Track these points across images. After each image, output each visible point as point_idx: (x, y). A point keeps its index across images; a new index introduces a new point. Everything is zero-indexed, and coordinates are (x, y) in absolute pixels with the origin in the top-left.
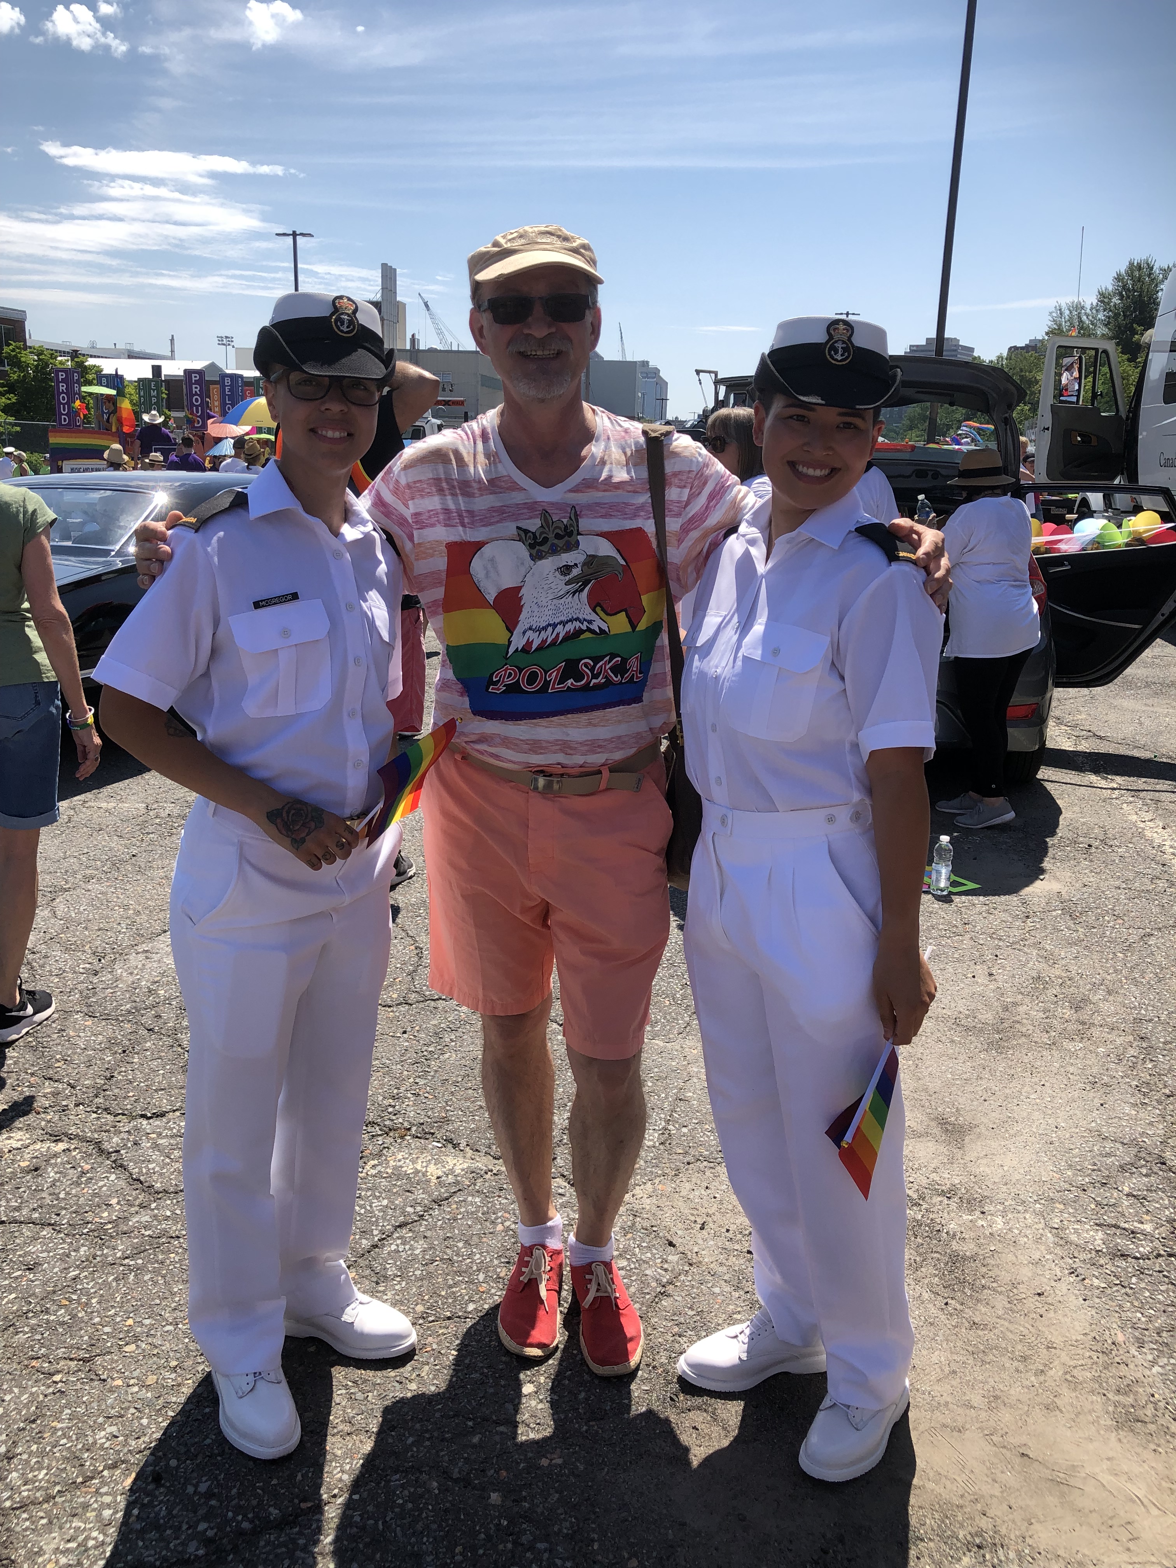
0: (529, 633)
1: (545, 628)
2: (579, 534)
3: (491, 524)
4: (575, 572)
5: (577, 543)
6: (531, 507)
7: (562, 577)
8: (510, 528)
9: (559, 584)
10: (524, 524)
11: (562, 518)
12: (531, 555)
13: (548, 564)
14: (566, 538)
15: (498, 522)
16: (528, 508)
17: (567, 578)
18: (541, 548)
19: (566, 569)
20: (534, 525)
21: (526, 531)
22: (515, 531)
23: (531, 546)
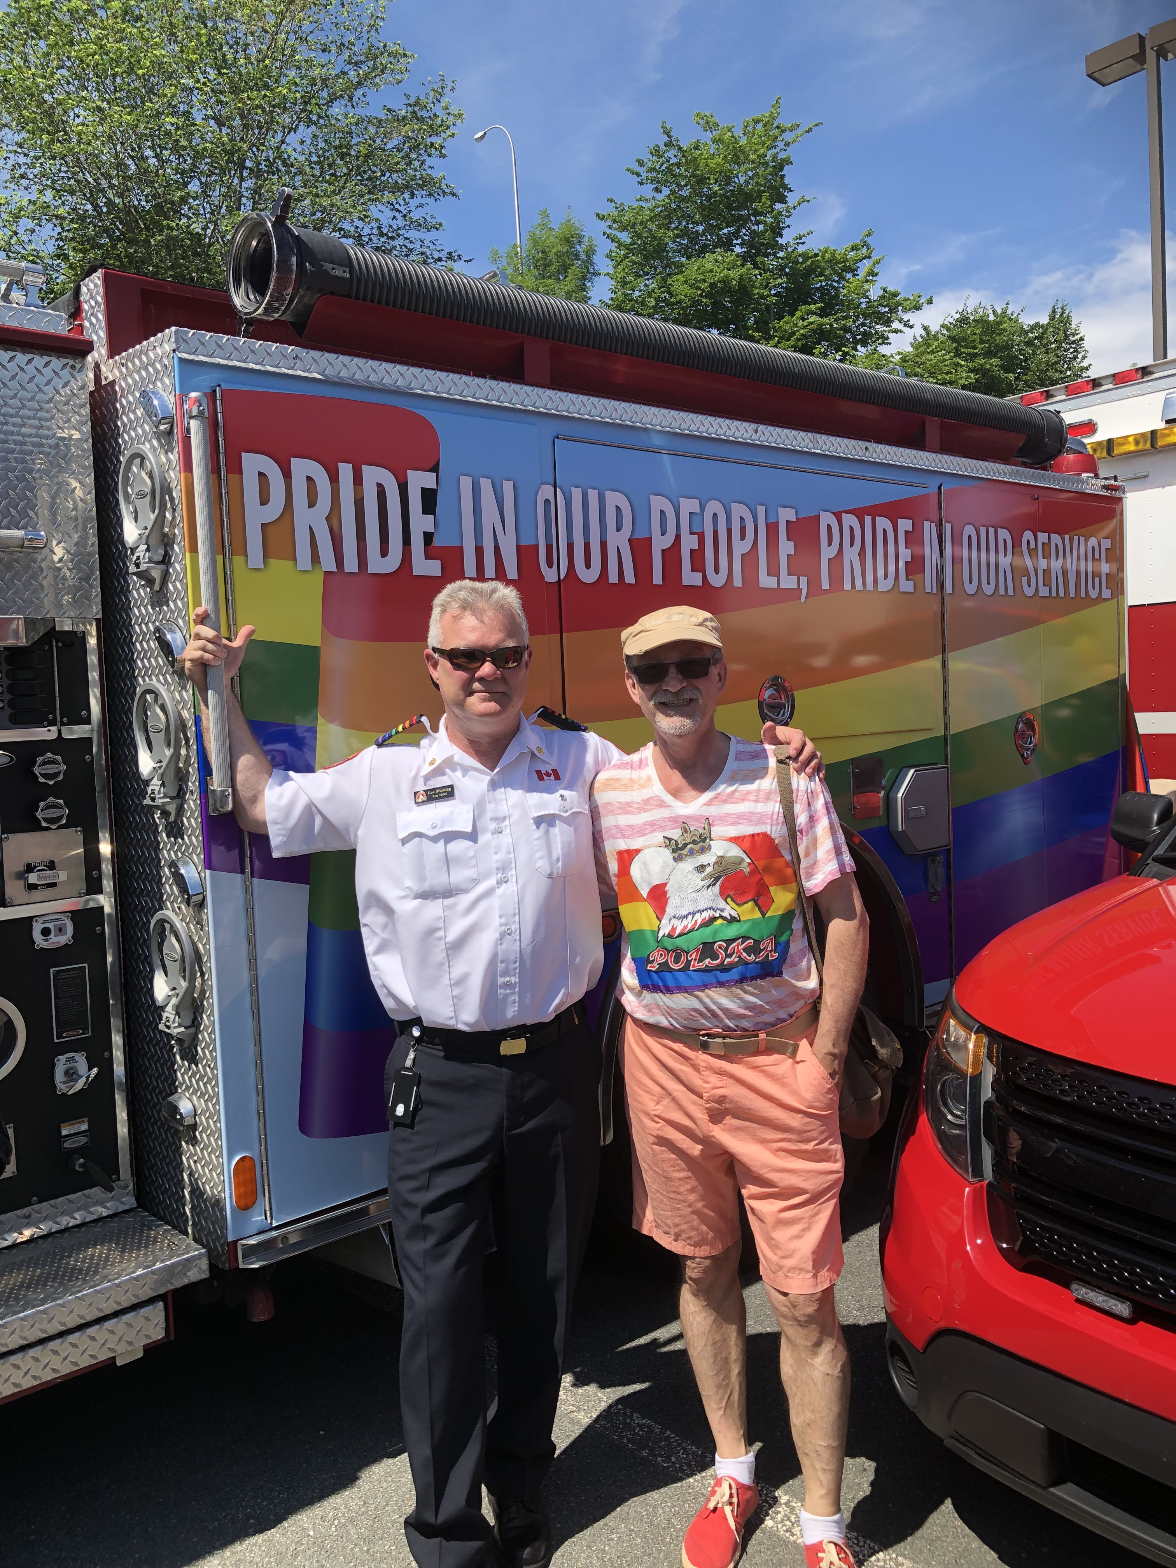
0: (674, 921)
1: (686, 917)
2: (711, 840)
3: (645, 835)
4: (709, 870)
5: (710, 847)
6: (674, 820)
7: (699, 875)
8: (658, 837)
9: (698, 880)
10: (669, 834)
11: (696, 827)
12: (674, 858)
13: (688, 865)
14: (701, 843)
15: (649, 833)
16: (672, 821)
17: (703, 875)
18: (682, 852)
19: (701, 868)
20: (675, 834)
21: (670, 840)
22: (662, 839)
23: (674, 851)
